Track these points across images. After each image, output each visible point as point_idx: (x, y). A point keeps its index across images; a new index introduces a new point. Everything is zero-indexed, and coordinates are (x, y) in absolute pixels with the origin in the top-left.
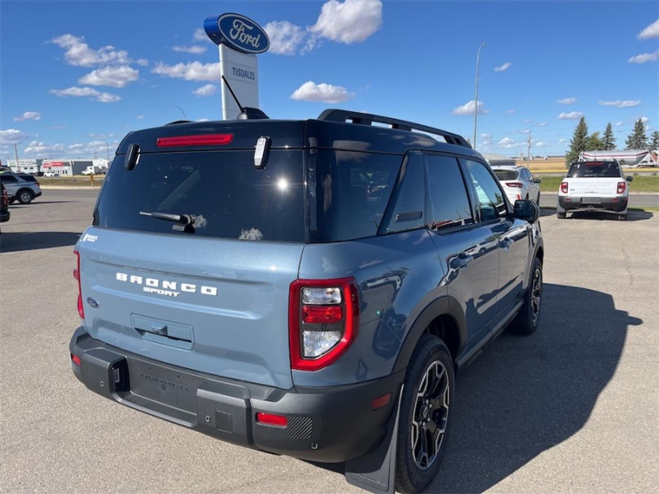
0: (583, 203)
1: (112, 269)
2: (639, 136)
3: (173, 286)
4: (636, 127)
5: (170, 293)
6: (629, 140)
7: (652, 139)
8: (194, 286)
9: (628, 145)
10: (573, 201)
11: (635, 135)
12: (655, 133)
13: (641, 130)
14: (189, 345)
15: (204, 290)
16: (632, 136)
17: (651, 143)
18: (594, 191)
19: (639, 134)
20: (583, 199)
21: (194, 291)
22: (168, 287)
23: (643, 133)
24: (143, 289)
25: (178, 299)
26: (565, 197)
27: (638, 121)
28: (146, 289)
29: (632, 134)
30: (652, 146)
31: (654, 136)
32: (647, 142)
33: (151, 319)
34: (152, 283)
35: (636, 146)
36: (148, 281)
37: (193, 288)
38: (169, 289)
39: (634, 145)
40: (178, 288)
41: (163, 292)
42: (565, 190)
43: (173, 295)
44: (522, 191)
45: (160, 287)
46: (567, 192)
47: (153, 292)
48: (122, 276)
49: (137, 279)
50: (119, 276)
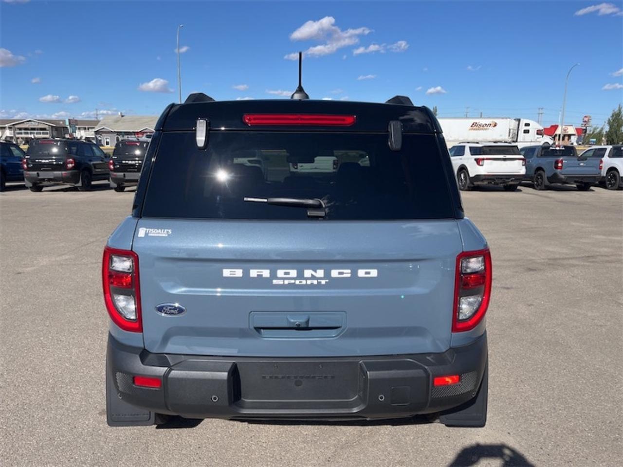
1: (218, 265)
3: (319, 273)
5: (315, 282)
8: (349, 271)
14: (333, 333)
15: (361, 273)
21: (349, 275)
22: (312, 276)
24: (272, 282)
25: (326, 286)
28: (275, 282)
33: (285, 313)
34: (286, 275)
36: (280, 273)
37: (347, 273)
38: (314, 278)
40: (327, 275)
41: (304, 282)
43: (319, 283)
45: (300, 276)
46: (297, 168)
47: (289, 283)
48: (234, 272)
49: (262, 272)
50: (227, 273)
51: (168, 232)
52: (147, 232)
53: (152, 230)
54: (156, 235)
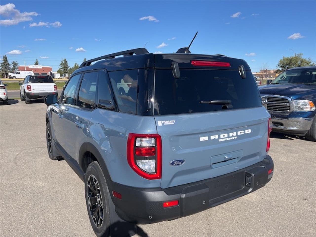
0: (40, 95)
1: (197, 136)
2: (6, 63)
3: (235, 134)
4: (4, 59)
6: (2, 65)
7: (12, 65)
8: (243, 131)
9: (1, 68)
10: (35, 95)
11: (4, 62)
12: (13, 62)
13: (6, 60)
15: (246, 132)
16: (2, 63)
17: (12, 67)
18: (44, 90)
19: (6, 62)
20: (40, 94)
21: (243, 133)
22: (233, 135)
23: (8, 62)
24: (219, 141)
25: (237, 139)
26: (31, 93)
27: (4, 56)
28: (220, 140)
29: (2, 62)
30: (13, 68)
31: (13, 64)
32: (10, 66)
34: (224, 136)
35: (5, 68)
38: (233, 136)
39: (4, 68)
40: (237, 134)
42: (30, 90)
44: (6, 90)
45: (228, 136)
46: (31, 90)
47: (225, 140)
48: (205, 138)
49: (215, 137)
50: (202, 139)
51: (173, 122)
52: (163, 123)
53: (165, 122)
54: (168, 124)
